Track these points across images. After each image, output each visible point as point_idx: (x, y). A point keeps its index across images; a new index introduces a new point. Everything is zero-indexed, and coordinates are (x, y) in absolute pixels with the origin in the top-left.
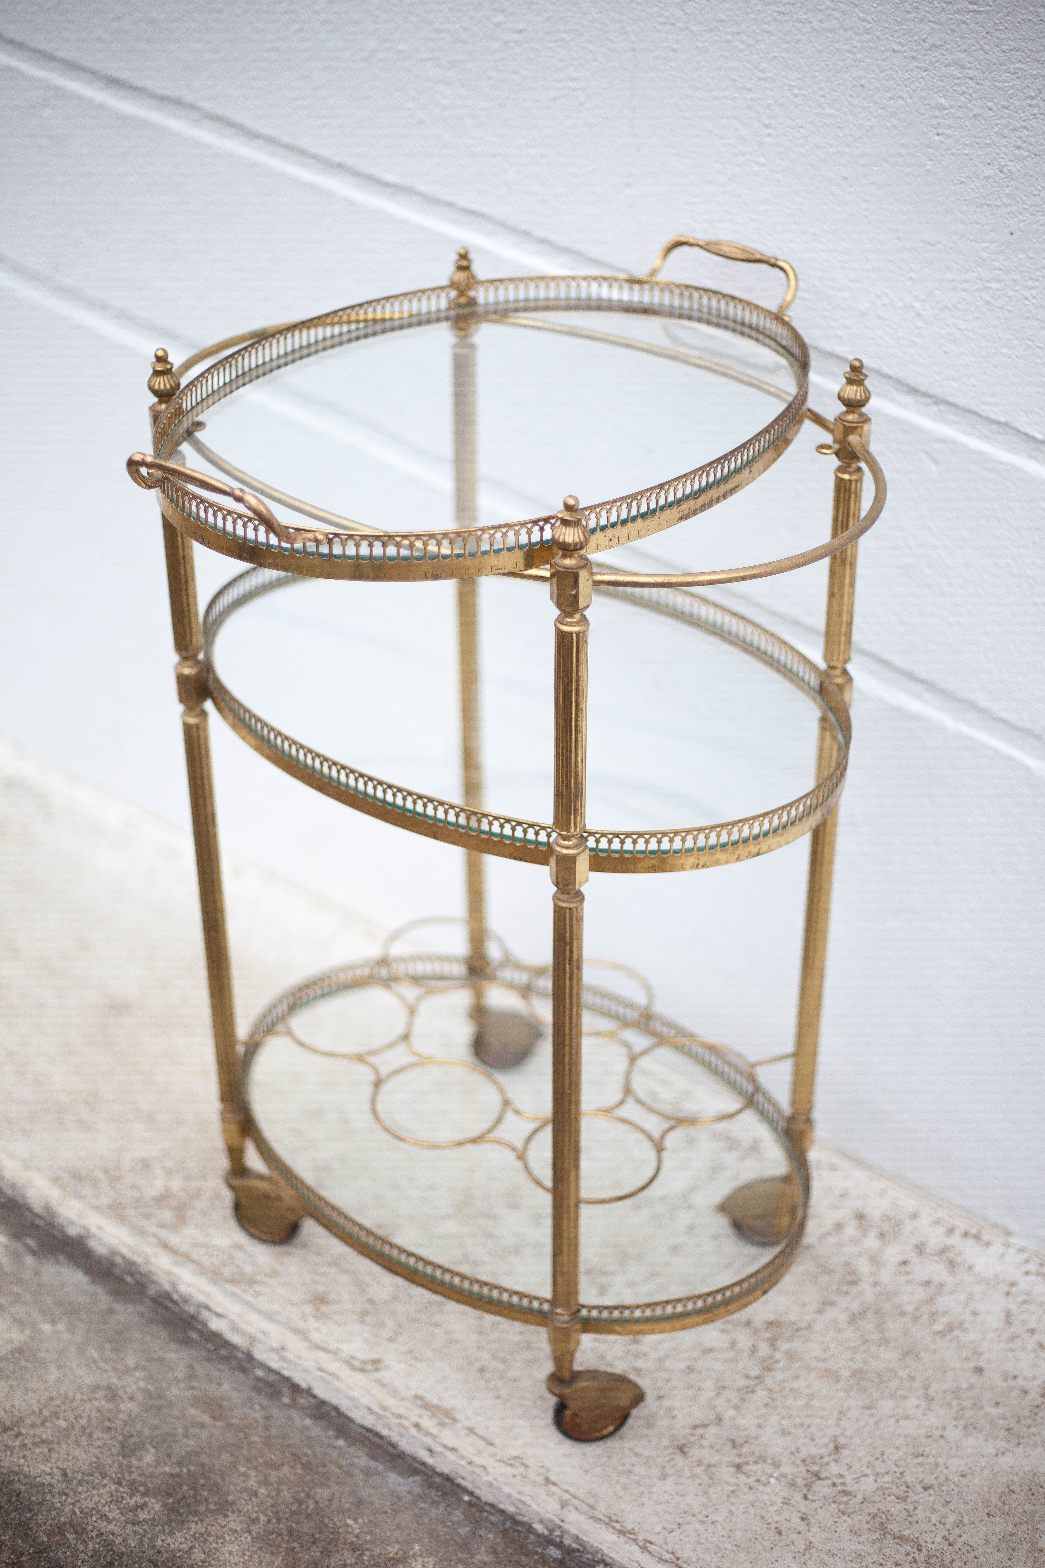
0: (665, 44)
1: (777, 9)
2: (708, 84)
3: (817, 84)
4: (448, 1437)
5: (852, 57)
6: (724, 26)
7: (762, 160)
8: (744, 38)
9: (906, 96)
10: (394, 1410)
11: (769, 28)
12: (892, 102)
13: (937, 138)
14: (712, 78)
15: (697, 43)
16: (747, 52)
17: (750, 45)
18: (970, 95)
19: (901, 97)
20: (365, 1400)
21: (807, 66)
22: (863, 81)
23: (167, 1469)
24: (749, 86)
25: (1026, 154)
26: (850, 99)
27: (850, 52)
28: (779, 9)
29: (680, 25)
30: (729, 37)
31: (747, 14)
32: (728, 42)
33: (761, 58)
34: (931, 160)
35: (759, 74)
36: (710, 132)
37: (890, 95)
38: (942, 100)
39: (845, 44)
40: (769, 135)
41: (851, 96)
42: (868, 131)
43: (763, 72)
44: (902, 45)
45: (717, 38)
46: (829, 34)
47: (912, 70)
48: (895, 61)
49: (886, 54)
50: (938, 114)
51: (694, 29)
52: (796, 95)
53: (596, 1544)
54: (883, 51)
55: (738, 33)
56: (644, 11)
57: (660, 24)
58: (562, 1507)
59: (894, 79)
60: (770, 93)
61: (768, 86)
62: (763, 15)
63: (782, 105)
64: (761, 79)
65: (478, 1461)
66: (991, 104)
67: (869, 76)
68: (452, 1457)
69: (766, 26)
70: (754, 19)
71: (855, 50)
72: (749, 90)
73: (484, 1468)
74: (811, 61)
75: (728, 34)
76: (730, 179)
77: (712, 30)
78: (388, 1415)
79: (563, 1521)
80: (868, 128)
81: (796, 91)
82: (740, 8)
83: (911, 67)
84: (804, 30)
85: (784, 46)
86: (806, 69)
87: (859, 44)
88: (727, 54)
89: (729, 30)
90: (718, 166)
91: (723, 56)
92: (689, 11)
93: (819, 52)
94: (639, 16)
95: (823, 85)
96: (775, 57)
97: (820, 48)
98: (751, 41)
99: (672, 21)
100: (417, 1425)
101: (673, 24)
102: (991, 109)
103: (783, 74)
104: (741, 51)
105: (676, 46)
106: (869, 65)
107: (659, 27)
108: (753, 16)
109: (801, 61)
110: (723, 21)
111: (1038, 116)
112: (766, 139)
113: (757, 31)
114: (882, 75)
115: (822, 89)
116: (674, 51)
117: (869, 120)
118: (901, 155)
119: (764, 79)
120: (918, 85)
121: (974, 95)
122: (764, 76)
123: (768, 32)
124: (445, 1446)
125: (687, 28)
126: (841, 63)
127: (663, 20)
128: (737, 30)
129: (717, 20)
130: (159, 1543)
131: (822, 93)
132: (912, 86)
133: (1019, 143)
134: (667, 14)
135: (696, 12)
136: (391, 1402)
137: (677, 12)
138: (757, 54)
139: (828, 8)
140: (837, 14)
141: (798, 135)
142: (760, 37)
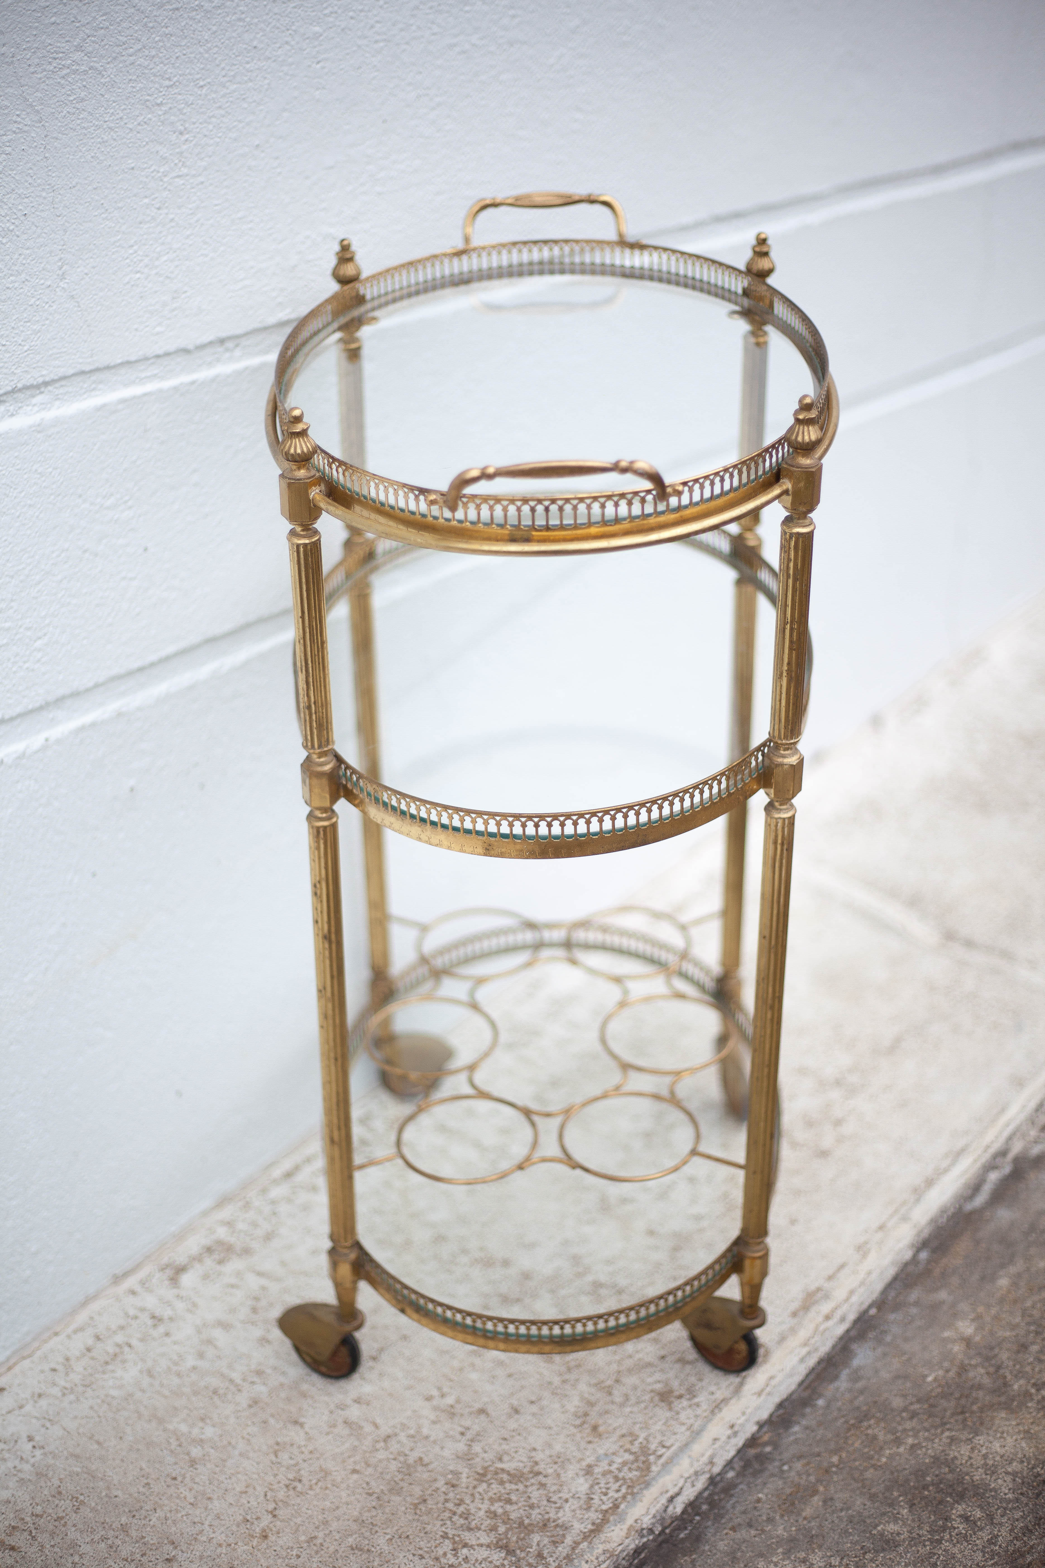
0: (72, 98)
1: (171, 7)
2: (121, 118)
3: (218, 65)
4: (840, 1294)
5: (241, 24)
6: (126, 49)
7: (185, 171)
8: (147, 52)
9: (289, 39)
10: (810, 1334)
11: (168, 31)
12: (280, 52)
13: (318, 66)
14: (124, 110)
15: (103, 80)
16: (152, 66)
17: (153, 57)
18: (336, 13)
19: (287, 43)
20: (795, 1359)
21: (207, 52)
22: (255, 43)
23: (905, 1512)
24: (159, 101)
25: (381, 44)
26: (248, 66)
27: (240, 20)
28: (174, 6)
29: (84, 68)
30: (133, 59)
31: (146, 25)
32: (133, 63)
33: (166, 65)
34: (318, 89)
35: (167, 83)
36: (133, 168)
37: (278, 45)
38: (317, 29)
39: (235, 13)
40: (186, 141)
41: (248, 63)
42: (267, 90)
43: (169, 79)
45: (121, 65)
46: (219, 11)
47: (290, 13)
48: (276, 10)
49: (268, 7)
50: (316, 43)
51: (97, 65)
52: (202, 87)
54: (265, 6)
55: (139, 50)
56: (45, 70)
57: (63, 77)
58: (909, 1221)
59: (278, 28)
60: (180, 97)
61: (176, 91)
62: (159, 19)
63: (191, 104)
64: (168, 87)
65: (861, 1276)
66: (351, 14)
67: (259, 36)
69: (164, 29)
70: (153, 27)
71: (243, 16)
72: (161, 104)
73: (869, 1273)
74: (209, 45)
75: (131, 55)
76: (159, 209)
77: (115, 59)
80: (266, 87)
81: (202, 83)
82: (137, 23)
83: (289, 10)
84: (198, 17)
86: (206, 55)
87: (246, 9)
88: (134, 77)
89: (131, 51)
90: (146, 201)
91: (130, 81)
92: (90, 49)
93: (214, 33)
94: (40, 79)
95: (223, 65)
96: (177, 58)
97: (214, 28)
98: (153, 53)
99: (74, 67)
101: (75, 72)
102: (352, 18)
103: (188, 71)
104: (147, 67)
105: (83, 94)
106: (256, 24)
107: (63, 82)
108: (151, 25)
109: (201, 50)
110: (124, 43)
111: (385, 6)
112: (185, 147)
113: (157, 39)
114: (268, 29)
115: (223, 69)
116: (83, 100)
117: (265, 78)
118: (296, 98)
119: (171, 86)
120: (297, 24)
121: (339, 11)
122: (172, 83)
123: (166, 35)
125: (91, 68)
126: (234, 35)
127: (65, 72)
129: (118, 46)
130: (1010, 1496)
131: (223, 73)
132: (293, 28)
133: (378, 38)
134: (68, 62)
135: (97, 46)
136: (803, 1334)
137: (77, 56)
138: (162, 63)
141: (211, 127)
142: (161, 44)
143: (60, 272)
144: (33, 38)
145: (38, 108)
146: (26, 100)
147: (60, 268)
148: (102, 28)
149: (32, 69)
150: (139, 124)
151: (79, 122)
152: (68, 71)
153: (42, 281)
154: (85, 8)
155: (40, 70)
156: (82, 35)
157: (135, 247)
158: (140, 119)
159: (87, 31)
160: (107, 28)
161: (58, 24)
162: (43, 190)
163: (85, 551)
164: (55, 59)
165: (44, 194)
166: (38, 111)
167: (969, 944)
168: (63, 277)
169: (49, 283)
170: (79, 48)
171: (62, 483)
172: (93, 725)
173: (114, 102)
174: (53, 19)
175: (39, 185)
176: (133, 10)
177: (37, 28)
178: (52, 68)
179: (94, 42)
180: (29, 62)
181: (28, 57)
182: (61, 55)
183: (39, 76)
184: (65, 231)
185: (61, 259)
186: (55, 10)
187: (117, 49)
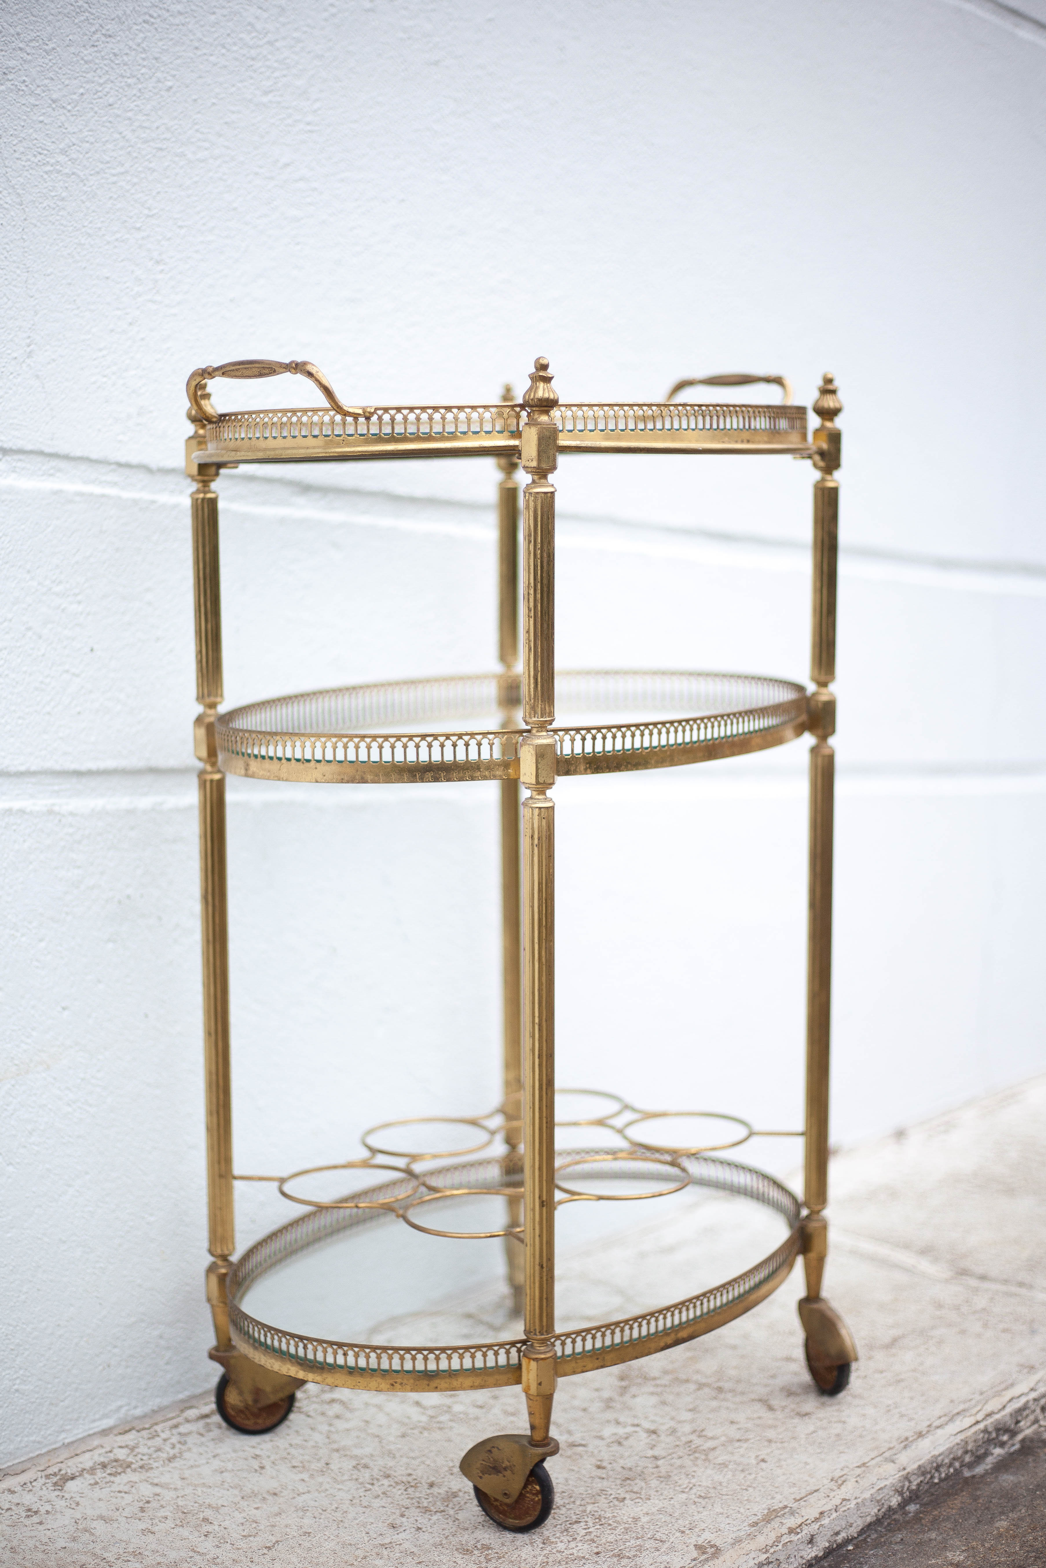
0: (53, 194)
2: (100, 229)
6: (109, 168)
7: (159, 298)
8: (129, 178)
10: (770, 1543)
11: (151, 165)
14: (102, 222)
15: (85, 188)
16: (133, 191)
17: (135, 184)
21: (188, 197)
24: (138, 225)
26: (227, 224)
28: (157, 146)
29: (67, 171)
30: (115, 179)
31: (130, 153)
32: (114, 183)
33: (147, 195)
35: (146, 212)
36: (107, 278)
40: (162, 271)
43: (149, 209)
44: (261, 167)
45: (103, 181)
51: (81, 174)
52: (181, 227)
53: (928, 1457)
55: (122, 173)
56: (29, 160)
57: (46, 173)
58: (893, 1462)
60: (158, 229)
61: (155, 222)
63: (169, 239)
64: (148, 216)
68: (826, 1521)
69: (146, 163)
70: (136, 157)
72: (139, 229)
75: (114, 175)
76: (130, 324)
77: (98, 173)
78: (772, 1550)
79: (904, 1469)
81: (180, 223)
82: (122, 148)
85: (166, 181)
86: (187, 200)
88: (115, 196)
89: (113, 171)
90: (118, 312)
91: (111, 198)
92: (74, 156)
93: (196, 182)
94: (24, 166)
96: (158, 192)
97: (196, 179)
98: (135, 180)
99: (58, 167)
100: (791, 1531)
101: (59, 172)
103: (168, 208)
104: (128, 191)
105: (64, 194)
107: (46, 176)
108: (135, 155)
109: (182, 194)
110: (108, 162)
112: (160, 276)
113: (140, 169)
115: (203, 218)
116: (63, 199)
119: (152, 216)
122: (151, 213)
123: (149, 169)
124: (817, 1520)
125: (73, 174)
127: (49, 168)
128: (122, 170)
129: (102, 162)
131: (203, 222)
134: (52, 161)
135: (81, 156)
137: (62, 158)
138: (143, 192)
139: (199, 140)
140: (206, 145)
142: (143, 175)
143: (28, 350)
144: (20, 128)
145: (21, 192)
146: (8, 180)
147: (29, 346)
148: (88, 142)
149: (17, 155)
150: (117, 240)
151: (58, 218)
152: (52, 168)
153: (9, 351)
154: (72, 119)
155: (24, 158)
156: (67, 141)
157: (104, 352)
158: (118, 236)
159: (73, 140)
160: (92, 143)
161: (46, 124)
162: (18, 267)
163: (29, 629)
164: (40, 154)
165: (18, 272)
166: (18, 194)
167: (983, 1278)
168: (30, 355)
169: (15, 355)
170: (63, 152)
171: (11, 552)
172: (22, 812)
173: (94, 211)
174: (41, 118)
175: (14, 262)
176: (118, 136)
177: (25, 120)
178: (36, 160)
179: (79, 151)
180: (14, 148)
181: (14, 143)
182: (45, 152)
183: (23, 163)
184: (36, 313)
185: (29, 337)
186: (44, 111)
187: (101, 166)
